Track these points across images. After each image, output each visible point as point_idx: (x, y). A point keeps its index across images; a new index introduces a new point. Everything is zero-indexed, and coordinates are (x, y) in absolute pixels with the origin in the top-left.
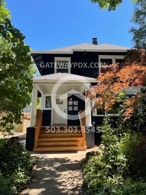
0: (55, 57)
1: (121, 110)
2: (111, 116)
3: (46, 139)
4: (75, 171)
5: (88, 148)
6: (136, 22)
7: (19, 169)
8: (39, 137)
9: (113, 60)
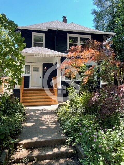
0: (32, 33)
1: (82, 77)
2: (75, 81)
3: (28, 97)
4: (51, 115)
5: (58, 103)
6: (98, 6)
7: (18, 113)
8: (23, 96)
9: (78, 38)
